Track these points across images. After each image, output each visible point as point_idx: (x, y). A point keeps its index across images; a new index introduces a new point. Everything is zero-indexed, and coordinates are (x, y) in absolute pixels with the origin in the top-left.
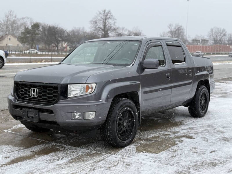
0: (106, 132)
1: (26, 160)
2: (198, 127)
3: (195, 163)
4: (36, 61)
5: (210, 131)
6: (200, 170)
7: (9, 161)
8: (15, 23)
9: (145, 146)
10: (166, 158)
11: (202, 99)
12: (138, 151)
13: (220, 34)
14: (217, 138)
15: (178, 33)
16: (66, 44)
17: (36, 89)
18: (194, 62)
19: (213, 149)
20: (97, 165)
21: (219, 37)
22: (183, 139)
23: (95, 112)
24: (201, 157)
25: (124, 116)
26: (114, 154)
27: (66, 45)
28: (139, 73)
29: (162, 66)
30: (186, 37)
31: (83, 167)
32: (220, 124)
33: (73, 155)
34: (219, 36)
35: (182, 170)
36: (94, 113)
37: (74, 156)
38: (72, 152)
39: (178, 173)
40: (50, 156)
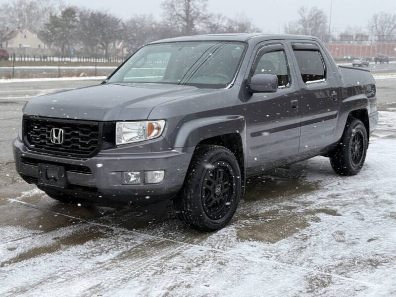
0: (185, 205)
1: (44, 254)
2: (347, 193)
3: (341, 261)
4: (69, 74)
5: (368, 201)
6: (348, 273)
7: (15, 256)
8: (33, 9)
9: (252, 229)
10: (289, 252)
11: (354, 143)
12: (241, 238)
13: (388, 24)
14: (380, 213)
15: (316, 23)
16: (121, 44)
17: (60, 130)
18: (342, 79)
19: (372, 234)
20: (168, 264)
21: (388, 31)
22: (321, 215)
23: (165, 170)
24: (352, 250)
25: (216, 177)
26: (198, 243)
27: (121, 46)
28: (242, 100)
29: (284, 86)
30: (329, 29)
31: (142, 267)
32: (386, 187)
33: (127, 245)
34: (387, 29)
35: (317, 275)
36: (163, 172)
37: (129, 246)
38: (125, 239)
39: (310, 279)
40: (87, 247)
